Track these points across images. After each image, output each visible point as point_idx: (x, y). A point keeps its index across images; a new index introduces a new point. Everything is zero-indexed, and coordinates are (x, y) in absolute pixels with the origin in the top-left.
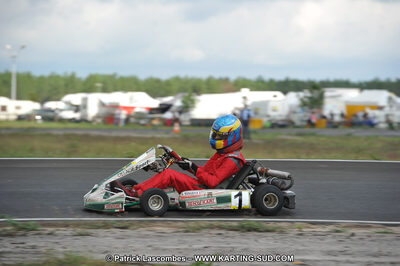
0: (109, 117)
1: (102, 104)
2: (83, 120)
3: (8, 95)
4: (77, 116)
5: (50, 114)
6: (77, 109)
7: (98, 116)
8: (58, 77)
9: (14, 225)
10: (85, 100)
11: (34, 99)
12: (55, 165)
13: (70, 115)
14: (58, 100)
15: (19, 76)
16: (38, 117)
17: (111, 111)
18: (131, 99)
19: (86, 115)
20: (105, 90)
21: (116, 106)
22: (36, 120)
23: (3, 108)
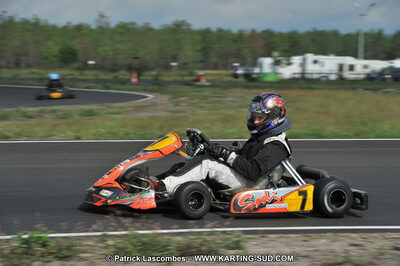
15: (366, 34)
23: (352, 68)
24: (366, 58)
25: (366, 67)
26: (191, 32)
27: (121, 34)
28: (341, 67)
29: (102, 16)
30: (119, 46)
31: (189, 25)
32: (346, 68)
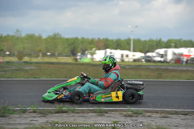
0: (178, 60)
1: (174, 54)
2: (165, 62)
3: (129, 50)
4: (162, 59)
5: (149, 59)
6: (162, 56)
7: (172, 60)
8: (153, 40)
9: (132, 111)
10: (166, 52)
11: (141, 52)
12: (151, 83)
13: (158, 59)
14: (153, 52)
15: (134, 41)
16: (143, 60)
17: (179, 57)
18: (189, 51)
19: (167, 59)
20: (176, 47)
21: (181, 55)
22: (142, 61)
23: (127, 56)
24: (134, 51)
25: (134, 56)
26: (61, 38)
27: (27, 39)
28: (122, 56)
29: (18, 31)
30: (26, 45)
31: (61, 35)
32: (124, 56)
